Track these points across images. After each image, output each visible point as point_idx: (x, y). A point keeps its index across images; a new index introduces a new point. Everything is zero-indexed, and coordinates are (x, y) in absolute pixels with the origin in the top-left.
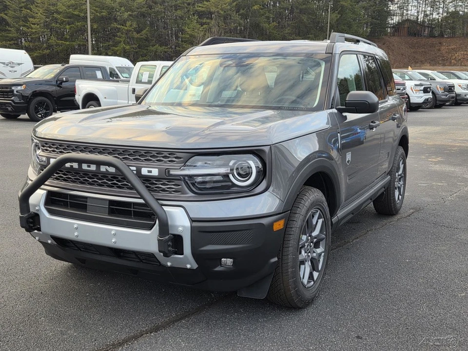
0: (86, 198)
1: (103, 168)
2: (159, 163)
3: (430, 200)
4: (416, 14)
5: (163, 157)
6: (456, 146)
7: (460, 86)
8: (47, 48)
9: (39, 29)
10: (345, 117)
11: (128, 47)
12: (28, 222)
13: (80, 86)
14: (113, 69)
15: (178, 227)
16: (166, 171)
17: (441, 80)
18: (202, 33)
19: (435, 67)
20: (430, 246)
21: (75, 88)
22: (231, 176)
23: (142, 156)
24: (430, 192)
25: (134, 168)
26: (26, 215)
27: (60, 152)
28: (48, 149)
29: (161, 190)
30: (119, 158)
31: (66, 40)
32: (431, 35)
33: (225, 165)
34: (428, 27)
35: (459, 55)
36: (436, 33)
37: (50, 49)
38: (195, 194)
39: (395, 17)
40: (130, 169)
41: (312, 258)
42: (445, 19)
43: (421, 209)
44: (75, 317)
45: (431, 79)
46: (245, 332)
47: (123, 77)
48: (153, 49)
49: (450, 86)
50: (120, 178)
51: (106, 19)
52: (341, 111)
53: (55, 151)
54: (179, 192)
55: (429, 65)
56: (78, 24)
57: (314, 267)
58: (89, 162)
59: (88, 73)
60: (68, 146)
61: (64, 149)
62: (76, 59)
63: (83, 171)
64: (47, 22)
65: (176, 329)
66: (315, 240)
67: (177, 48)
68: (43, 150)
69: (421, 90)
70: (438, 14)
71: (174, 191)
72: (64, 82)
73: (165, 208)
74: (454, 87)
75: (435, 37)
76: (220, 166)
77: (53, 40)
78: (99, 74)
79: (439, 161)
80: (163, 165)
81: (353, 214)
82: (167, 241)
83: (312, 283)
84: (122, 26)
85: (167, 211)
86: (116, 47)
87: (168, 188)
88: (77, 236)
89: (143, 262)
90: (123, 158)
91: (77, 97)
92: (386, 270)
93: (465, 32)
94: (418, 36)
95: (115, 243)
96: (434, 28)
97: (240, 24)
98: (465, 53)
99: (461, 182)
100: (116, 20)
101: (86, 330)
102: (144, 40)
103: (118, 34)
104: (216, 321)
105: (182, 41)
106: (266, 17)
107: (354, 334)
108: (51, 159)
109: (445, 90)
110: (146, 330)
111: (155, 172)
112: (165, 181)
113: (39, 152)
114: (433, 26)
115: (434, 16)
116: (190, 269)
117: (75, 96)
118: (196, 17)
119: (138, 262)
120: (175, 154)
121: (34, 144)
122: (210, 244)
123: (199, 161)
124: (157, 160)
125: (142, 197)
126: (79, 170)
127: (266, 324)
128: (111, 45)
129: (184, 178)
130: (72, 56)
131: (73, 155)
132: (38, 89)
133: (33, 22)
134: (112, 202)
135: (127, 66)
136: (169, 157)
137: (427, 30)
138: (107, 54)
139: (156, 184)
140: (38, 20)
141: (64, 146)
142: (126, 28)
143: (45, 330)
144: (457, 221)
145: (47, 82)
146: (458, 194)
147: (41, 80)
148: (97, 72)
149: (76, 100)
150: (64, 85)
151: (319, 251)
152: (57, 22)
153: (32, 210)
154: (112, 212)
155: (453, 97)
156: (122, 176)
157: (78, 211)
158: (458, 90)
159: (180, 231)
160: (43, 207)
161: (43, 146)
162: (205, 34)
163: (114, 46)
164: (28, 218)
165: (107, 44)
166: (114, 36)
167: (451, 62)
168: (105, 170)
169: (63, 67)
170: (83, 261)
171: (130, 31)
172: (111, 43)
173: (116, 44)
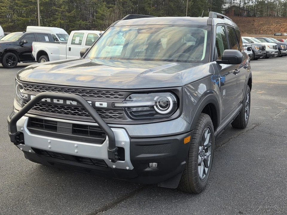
0: (56, 122)
1: (68, 102)
2: (108, 99)
3: (264, 118)
4: (239, 3)
5: (110, 95)
6: (272, 84)
7: (268, 46)
8: (11, 22)
9: (6, 10)
10: (221, 67)
11: (62, 22)
12: (16, 138)
13: (35, 46)
14: (54, 35)
15: (121, 142)
16: (112, 104)
17: (257, 43)
18: (109, 13)
19: (251, 35)
20: (271, 149)
21: (32, 47)
22: (155, 107)
23: (96, 94)
24: (262, 113)
25: (90, 102)
26: (14, 134)
27: (38, 91)
28: (29, 88)
29: (109, 117)
30: (79, 95)
31: (23, 17)
32: (249, 16)
33: (152, 100)
34: (247, 10)
35: (265, 27)
36: (251, 14)
37: (13, 23)
38: (132, 120)
39: (226, 4)
40: (87, 102)
41: (204, 159)
42: (256, 6)
43: (260, 124)
44: (50, 201)
45: (251, 43)
46: (165, 210)
47: (61, 40)
48: (79, 23)
49: (263, 47)
50: (80, 108)
51: (49, 4)
52: (219, 63)
53: (34, 90)
54: (122, 118)
55: (247, 34)
56: (31, 7)
57: (206, 165)
58: (59, 98)
59: (40, 37)
60: (43, 87)
61: (40, 89)
62: (30, 29)
63: (54, 104)
64: (11, 5)
65: (118, 208)
66: (206, 148)
67: (93, 23)
68: (25, 90)
69: (246, 49)
70: (252, 2)
71: (118, 118)
72: (25, 43)
73: (113, 129)
74: (265, 47)
75: (250, 16)
76: (148, 101)
77: (15, 17)
78: (47, 38)
79: (263, 93)
80: (111, 100)
81: (224, 129)
82: (114, 152)
83: (205, 175)
84: (58, 9)
85: (114, 131)
86: (55, 21)
87: (113, 116)
88: (50, 148)
89: (95, 165)
90: (82, 95)
91: (33, 53)
92: (247, 165)
93: (269, 14)
94: (240, 16)
95: (77, 152)
96: (250, 11)
97: (132, 8)
98: (269, 26)
99: (280, 106)
100: (55, 4)
101: (59, 210)
102: (73, 17)
103: (56, 13)
104: (144, 202)
105: (96, 18)
106: (149, 3)
107: (237, 210)
108: (31, 96)
109: (260, 49)
110: (99, 209)
111: (105, 105)
112: (111, 111)
113: (22, 91)
114: (249, 10)
115: (250, 4)
116: (128, 170)
117: (32, 52)
118: (105, 3)
119: (92, 165)
120: (118, 93)
121: (17, 85)
122: (143, 153)
123: (134, 97)
124: (106, 97)
125: (96, 122)
126: (51, 103)
127: (178, 204)
128: (52, 20)
129: (125, 109)
130: (28, 27)
131: (47, 93)
132: (8, 48)
133: (2, 6)
134: (74, 125)
135: (63, 33)
136: (114, 95)
137: (245, 13)
138: (49, 26)
139: (105, 113)
140: (5, 4)
141: (40, 87)
142: (61, 10)
143: (31, 211)
144: (284, 132)
145: (14, 43)
146: (280, 114)
147: (10, 42)
148: (45, 37)
149: (33, 55)
150: (24, 45)
151: (208, 154)
152: (17, 6)
153: (18, 130)
154: (74, 132)
155: (264, 54)
156: (82, 107)
157: (51, 131)
158: (267, 49)
159: (122, 144)
160: (26, 128)
161: (25, 87)
162: (111, 14)
163: (53, 21)
164: (16, 136)
165: (49, 19)
166: (54, 15)
167: (260, 32)
168: (70, 104)
169: (24, 34)
170: (53, 163)
171: (64, 11)
172: (52, 19)
173: (55, 20)
